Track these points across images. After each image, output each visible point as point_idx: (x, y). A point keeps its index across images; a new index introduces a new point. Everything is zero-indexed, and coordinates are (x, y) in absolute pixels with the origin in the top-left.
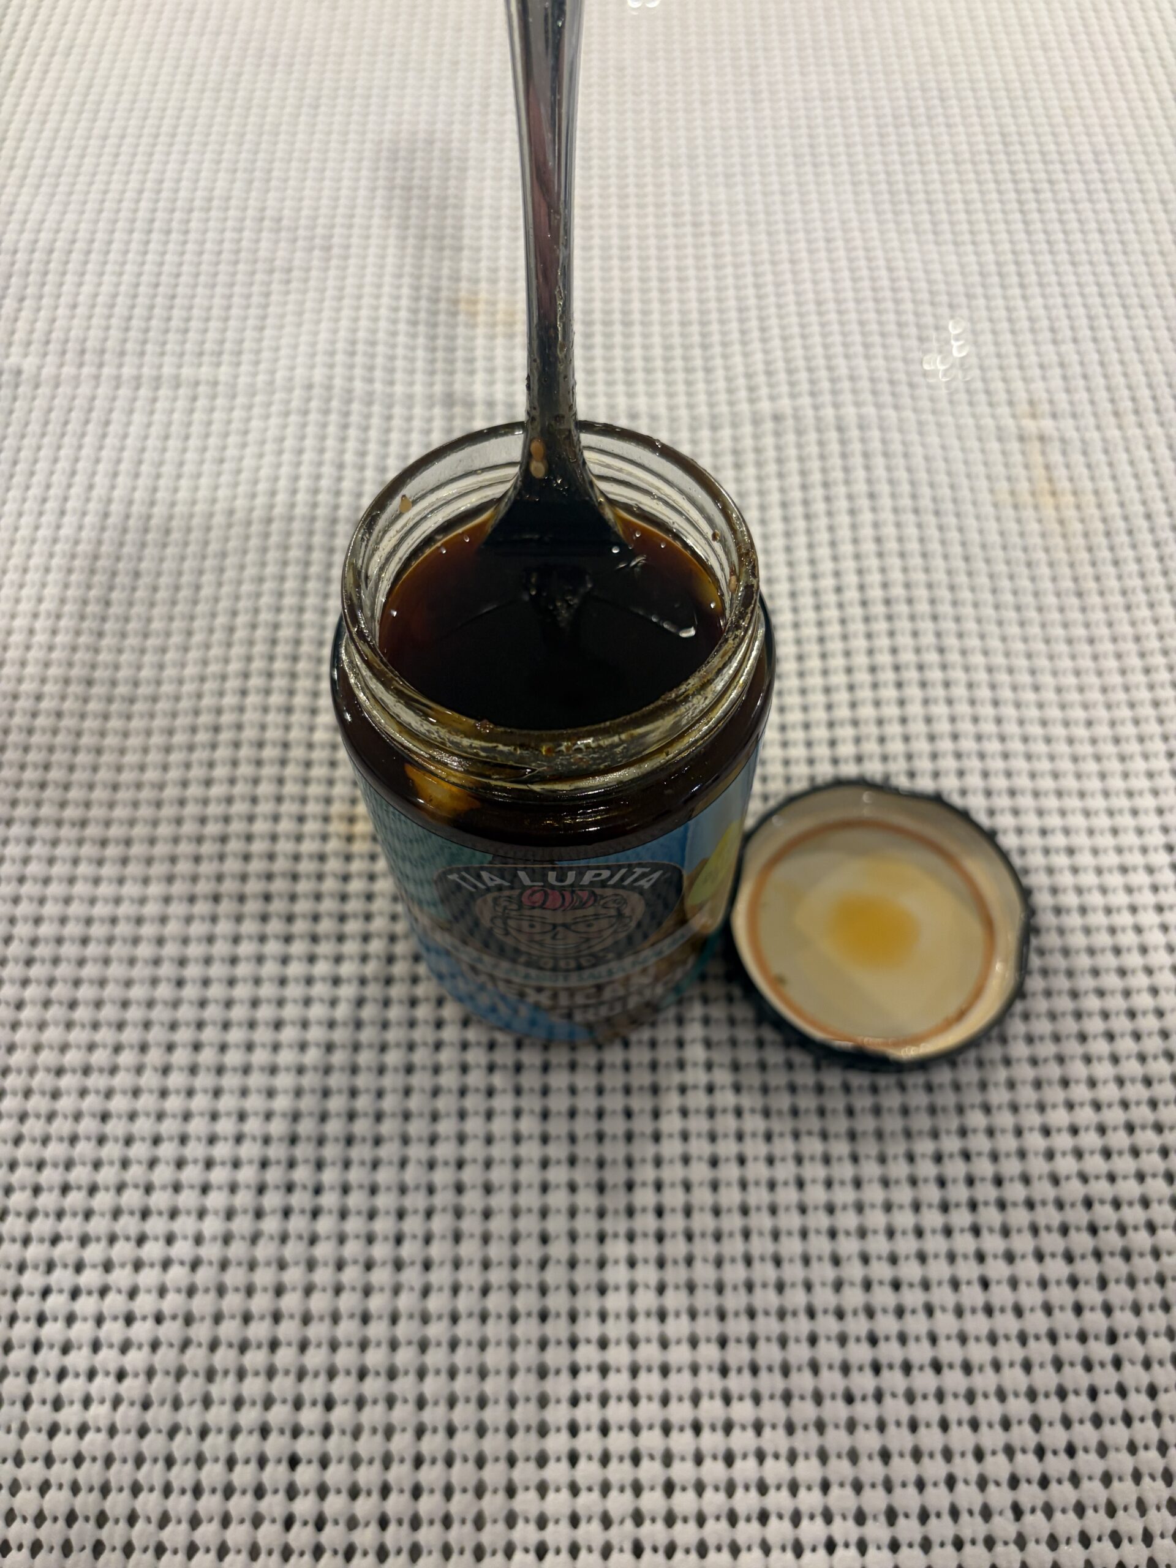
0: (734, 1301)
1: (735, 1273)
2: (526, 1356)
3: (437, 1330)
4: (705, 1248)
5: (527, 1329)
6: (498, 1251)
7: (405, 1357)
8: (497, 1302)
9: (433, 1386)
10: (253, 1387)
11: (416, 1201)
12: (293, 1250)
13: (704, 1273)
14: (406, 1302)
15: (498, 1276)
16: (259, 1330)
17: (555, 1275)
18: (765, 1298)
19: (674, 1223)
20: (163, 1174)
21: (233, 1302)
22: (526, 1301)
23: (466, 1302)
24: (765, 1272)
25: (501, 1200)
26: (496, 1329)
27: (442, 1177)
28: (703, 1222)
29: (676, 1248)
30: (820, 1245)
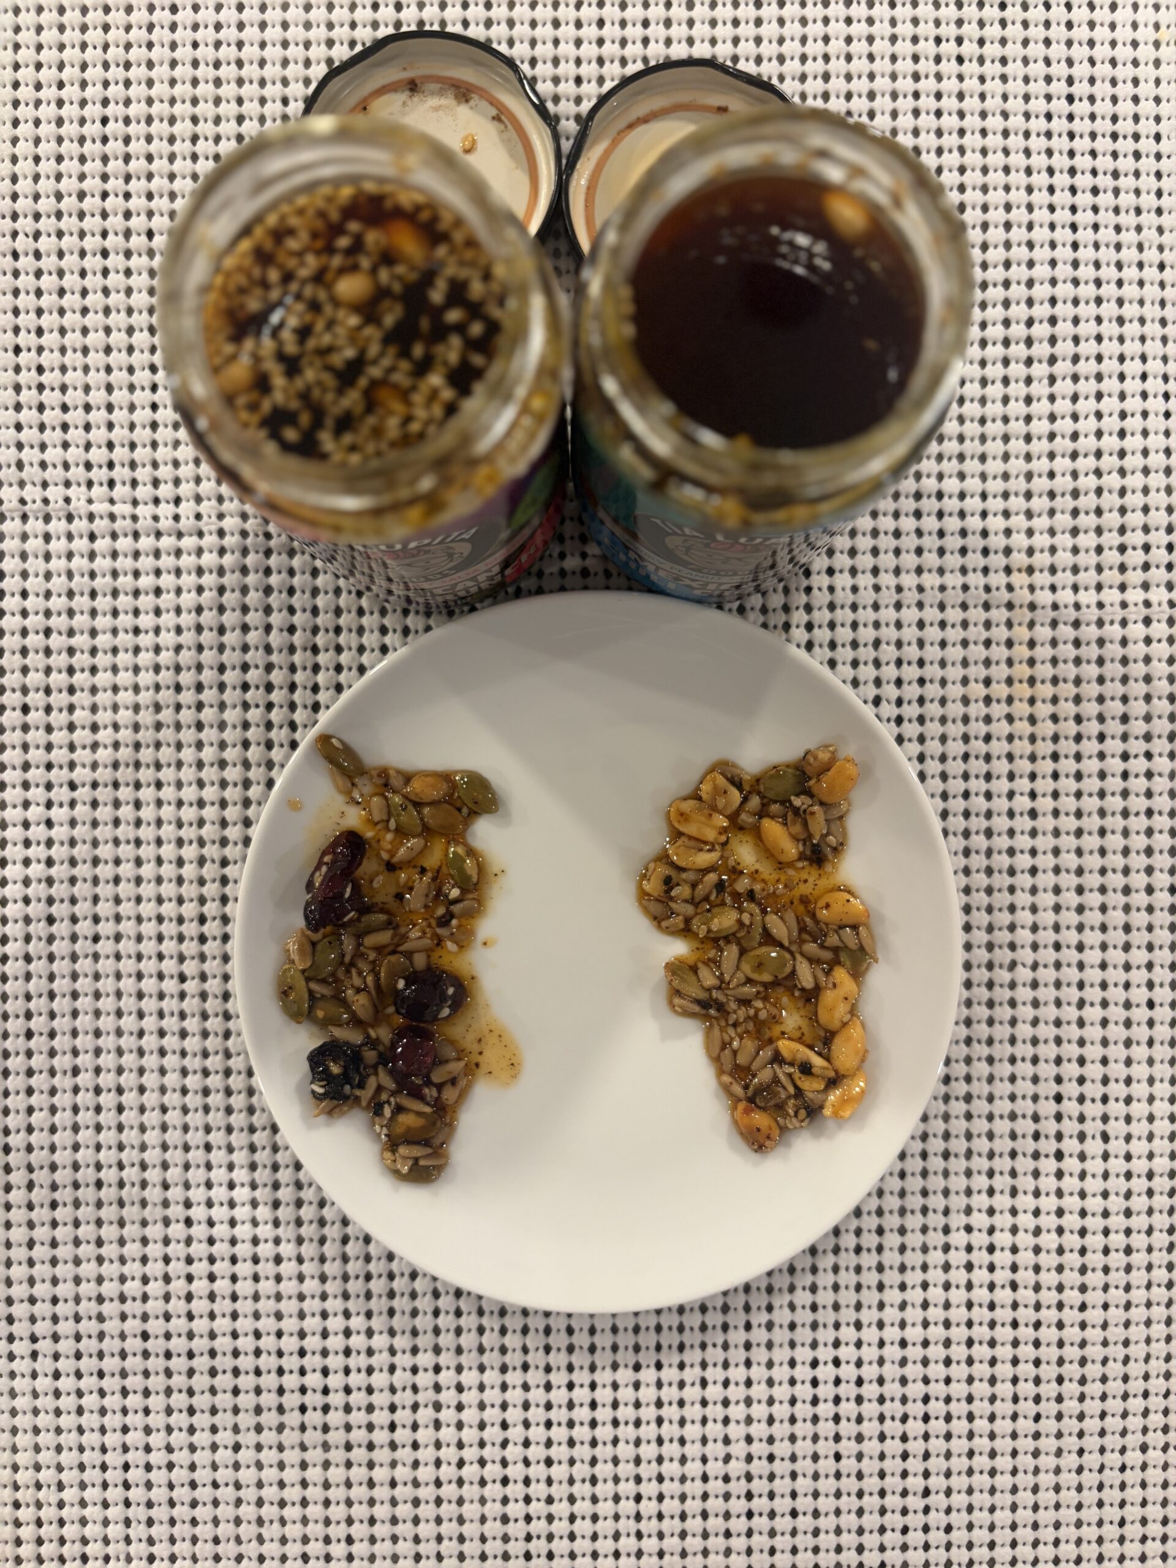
0: (647, 1470)
1: (648, 1451)
2: (493, 1509)
3: (427, 1493)
4: (627, 1432)
5: (493, 1490)
6: (469, 1435)
7: (404, 1510)
8: (471, 1471)
9: (426, 1530)
10: (294, 1531)
11: (405, 1398)
12: (312, 1437)
13: (625, 1451)
14: (402, 1473)
15: (470, 1454)
16: (293, 1494)
17: (513, 1452)
18: (671, 1469)
19: (604, 1414)
20: (201, 1381)
21: (270, 1474)
22: (493, 1471)
23: (447, 1472)
24: (671, 1449)
25: (470, 1397)
26: (470, 1491)
27: (424, 1379)
28: (626, 1413)
29: (604, 1432)
30: (714, 1430)
